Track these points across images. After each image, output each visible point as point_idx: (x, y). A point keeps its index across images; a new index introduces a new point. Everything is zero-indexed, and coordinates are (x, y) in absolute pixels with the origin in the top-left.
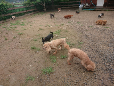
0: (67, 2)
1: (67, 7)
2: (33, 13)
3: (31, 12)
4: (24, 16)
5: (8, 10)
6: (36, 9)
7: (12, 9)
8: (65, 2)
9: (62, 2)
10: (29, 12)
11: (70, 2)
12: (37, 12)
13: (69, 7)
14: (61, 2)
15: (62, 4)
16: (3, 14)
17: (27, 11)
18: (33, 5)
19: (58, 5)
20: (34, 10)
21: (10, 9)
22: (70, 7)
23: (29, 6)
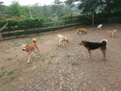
2: (74, 27)
3: (72, 26)
4: (61, 30)
5: (43, 24)
6: (80, 23)
7: (47, 23)
10: (69, 27)
12: (81, 26)
16: (37, 28)
17: (67, 25)
18: (77, 19)
20: (76, 24)
21: (45, 23)
23: (70, 20)
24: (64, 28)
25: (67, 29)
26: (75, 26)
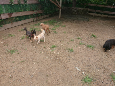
0: (102, 6)
1: (100, 15)
3: (26, 17)
8: (99, 6)
9: (92, 5)
10: (21, 18)
11: (109, 7)
12: (43, 17)
13: (103, 15)
14: (90, 4)
15: (91, 7)
17: (14, 15)
19: (82, 9)
20: (35, 12)
22: (106, 16)
24: (10, 22)
25: (15, 24)
26: (32, 16)
